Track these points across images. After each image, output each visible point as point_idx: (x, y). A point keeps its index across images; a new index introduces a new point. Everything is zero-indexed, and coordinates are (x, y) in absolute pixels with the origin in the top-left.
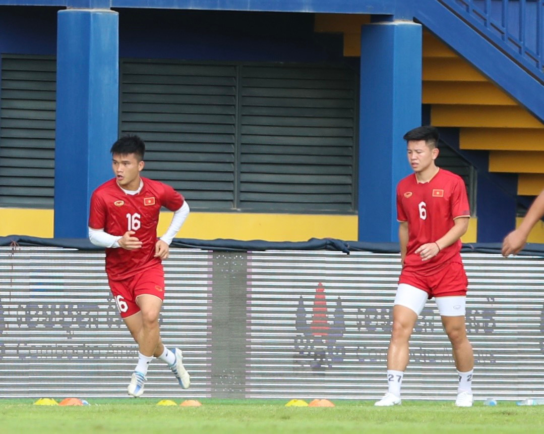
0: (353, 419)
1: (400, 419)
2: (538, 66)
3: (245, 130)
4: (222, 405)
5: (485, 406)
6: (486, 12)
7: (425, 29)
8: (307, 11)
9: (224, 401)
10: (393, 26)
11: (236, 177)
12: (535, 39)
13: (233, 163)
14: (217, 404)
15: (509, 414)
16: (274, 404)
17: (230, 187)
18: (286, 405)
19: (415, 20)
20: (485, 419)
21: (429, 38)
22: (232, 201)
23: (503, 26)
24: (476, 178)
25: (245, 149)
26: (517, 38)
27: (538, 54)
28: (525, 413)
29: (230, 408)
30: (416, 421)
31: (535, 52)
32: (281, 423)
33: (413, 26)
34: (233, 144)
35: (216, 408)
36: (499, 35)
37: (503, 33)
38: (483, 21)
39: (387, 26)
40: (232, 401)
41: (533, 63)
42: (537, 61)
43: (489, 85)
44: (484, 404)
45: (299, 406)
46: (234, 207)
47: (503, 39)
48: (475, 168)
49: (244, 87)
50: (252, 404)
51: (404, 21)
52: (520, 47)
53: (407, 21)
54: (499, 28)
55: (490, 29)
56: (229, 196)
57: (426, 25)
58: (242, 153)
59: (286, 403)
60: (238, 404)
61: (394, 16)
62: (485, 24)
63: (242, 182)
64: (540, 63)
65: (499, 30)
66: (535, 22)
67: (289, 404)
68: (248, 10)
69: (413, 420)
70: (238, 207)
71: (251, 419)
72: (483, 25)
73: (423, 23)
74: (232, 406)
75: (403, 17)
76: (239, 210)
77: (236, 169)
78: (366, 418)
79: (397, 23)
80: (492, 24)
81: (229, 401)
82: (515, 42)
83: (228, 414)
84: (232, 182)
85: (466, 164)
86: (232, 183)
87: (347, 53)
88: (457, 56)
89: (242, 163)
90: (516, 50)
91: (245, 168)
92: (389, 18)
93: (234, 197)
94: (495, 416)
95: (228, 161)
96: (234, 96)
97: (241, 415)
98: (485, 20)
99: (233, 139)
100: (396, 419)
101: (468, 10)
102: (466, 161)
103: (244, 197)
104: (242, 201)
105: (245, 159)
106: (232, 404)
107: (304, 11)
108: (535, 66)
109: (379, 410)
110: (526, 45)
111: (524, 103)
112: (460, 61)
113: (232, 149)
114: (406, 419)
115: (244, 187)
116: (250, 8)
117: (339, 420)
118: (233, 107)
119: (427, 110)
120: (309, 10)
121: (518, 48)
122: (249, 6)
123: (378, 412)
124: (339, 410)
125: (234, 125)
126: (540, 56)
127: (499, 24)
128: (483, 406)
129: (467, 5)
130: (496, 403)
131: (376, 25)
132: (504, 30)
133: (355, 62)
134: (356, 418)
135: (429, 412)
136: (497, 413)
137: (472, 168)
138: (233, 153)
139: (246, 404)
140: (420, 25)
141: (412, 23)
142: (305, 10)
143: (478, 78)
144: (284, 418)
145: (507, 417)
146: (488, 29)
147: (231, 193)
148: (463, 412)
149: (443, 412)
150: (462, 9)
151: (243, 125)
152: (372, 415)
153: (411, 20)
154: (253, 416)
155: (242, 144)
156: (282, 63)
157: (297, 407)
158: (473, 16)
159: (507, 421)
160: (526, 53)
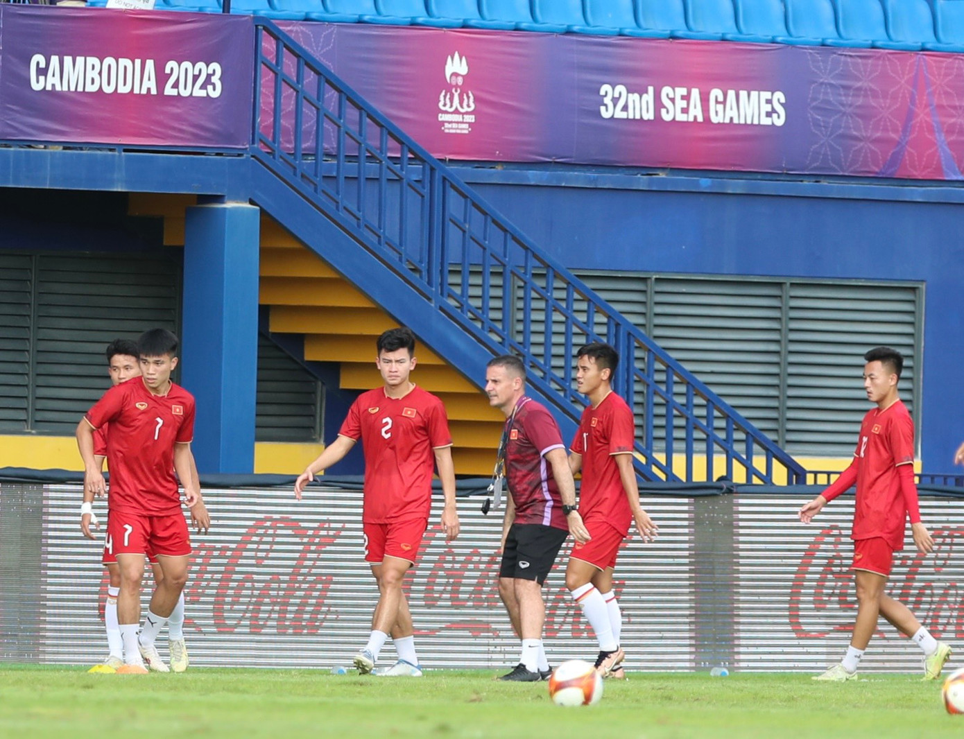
0: (171, 689)
1: (229, 690)
2: (400, 259)
3: (43, 333)
4: (10, 671)
5: (333, 674)
6: (338, 193)
7: (263, 212)
8: (119, 190)
9: (13, 666)
10: (225, 209)
11: (31, 392)
12: (398, 227)
13: (27, 374)
14: (5, 669)
15: (361, 684)
16: (74, 670)
17: (23, 404)
18: (89, 672)
19: (252, 202)
20: (333, 690)
21: (268, 223)
22: (25, 420)
23: (359, 210)
24: (325, 396)
25: (42, 358)
26: (376, 225)
27: (401, 244)
28: (381, 684)
29: (20, 674)
30: (247, 693)
31: (398, 243)
32: (83, 694)
33: (247, 208)
34: (27, 351)
35: (4, 674)
36: (354, 221)
37: (358, 219)
38: (335, 203)
39: (217, 209)
40: (23, 667)
41: (395, 256)
42: (400, 254)
43: (341, 282)
44: (331, 672)
45: (105, 672)
46: (28, 428)
47: (359, 226)
48: (323, 383)
49: (41, 281)
50: (47, 669)
51: (237, 202)
52: (379, 237)
53: (241, 203)
54: (353, 212)
55: (343, 214)
56: (21, 415)
57: (265, 208)
58: (38, 363)
59: (89, 670)
60: (29, 670)
61: (226, 197)
62: (337, 208)
63: (37, 398)
64: (403, 256)
65: (354, 216)
66: (398, 206)
67: (92, 671)
68: (47, 187)
69: (244, 692)
70: (32, 429)
71: (46, 688)
72: (335, 208)
73: (261, 205)
74: (22, 672)
75: (236, 198)
76: (33, 432)
77: (31, 383)
78: (187, 688)
79: (229, 205)
80: (345, 208)
81: (19, 666)
82: (374, 230)
83: (18, 682)
84: (26, 397)
85: (312, 379)
86: (25, 400)
87: (167, 242)
88: (301, 247)
89: (38, 375)
90: (375, 239)
91: (41, 380)
92: (219, 199)
93: (28, 415)
94: (344, 687)
95: (20, 372)
96: (30, 293)
97: (33, 683)
98: (337, 202)
99: (27, 346)
100: (224, 689)
101: (316, 190)
102: (313, 376)
103: (40, 416)
104: (36, 421)
105: (42, 369)
106: (22, 670)
107: (115, 190)
108: (397, 259)
109: (203, 679)
110: (387, 234)
111: (384, 306)
112: (306, 252)
113: (26, 357)
114: (236, 690)
115: (41, 404)
116: (50, 184)
117: (153, 690)
118: (28, 306)
119: (265, 311)
120: (122, 187)
121: (377, 238)
122: (48, 182)
123: (201, 681)
124: (153, 678)
125: (28, 327)
126: (403, 248)
127: (353, 208)
128: (330, 674)
129: (315, 185)
130: (345, 671)
131: (202, 208)
132: (359, 215)
133: (179, 251)
134: (174, 688)
135: (264, 681)
136: (347, 683)
137: (320, 383)
138: (27, 363)
139: (39, 670)
140: (258, 208)
141: (248, 205)
142: (117, 187)
143: (327, 274)
144: (87, 687)
145: (359, 689)
146: (340, 213)
147: (25, 411)
148: (306, 681)
149: (281, 682)
150: (308, 189)
151: (39, 328)
152: (193, 684)
153: (246, 202)
154: (48, 685)
155: (38, 351)
156: (88, 252)
157: (102, 675)
158: (323, 198)
159: (359, 693)
160: (387, 243)
